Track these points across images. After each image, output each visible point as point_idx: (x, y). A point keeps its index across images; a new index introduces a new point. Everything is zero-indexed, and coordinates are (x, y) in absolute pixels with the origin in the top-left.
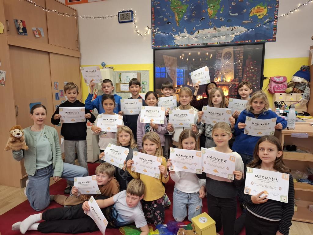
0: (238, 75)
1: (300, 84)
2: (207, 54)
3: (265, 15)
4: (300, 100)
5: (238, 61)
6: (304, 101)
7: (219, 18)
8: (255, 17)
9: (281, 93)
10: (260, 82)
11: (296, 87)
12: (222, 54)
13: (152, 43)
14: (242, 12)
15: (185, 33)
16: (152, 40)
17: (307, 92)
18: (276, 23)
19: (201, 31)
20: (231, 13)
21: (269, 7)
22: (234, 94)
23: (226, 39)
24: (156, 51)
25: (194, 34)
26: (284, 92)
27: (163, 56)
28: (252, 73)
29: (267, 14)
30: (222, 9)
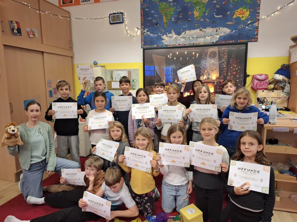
0: (223, 73)
1: (281, 81)
2: (194, 53)
3: (247, 17)
4: (281, 97)
5: (223, 60)
6: (285, 97)
7: (204, 19)
8: (238, 18)
9: (263, 90)
10: (243, 80)
11: (277, 84)
12: (207, 53)
13: (141, 43)
14: (226, 14)
15: (172, 33)
16: (142, 40)
17: (287, 88)
18: (258, 24)
19: (187, 32)
20: (216, 15)
21: (251, 10)
22: (219, 91)
23: (211, 39)
24: (145, 51)
25: (181, 34)
26: (266, 89)
27: (152, 55)
28: (236, 71)
29: (250, 16)
30: (207, 11)
